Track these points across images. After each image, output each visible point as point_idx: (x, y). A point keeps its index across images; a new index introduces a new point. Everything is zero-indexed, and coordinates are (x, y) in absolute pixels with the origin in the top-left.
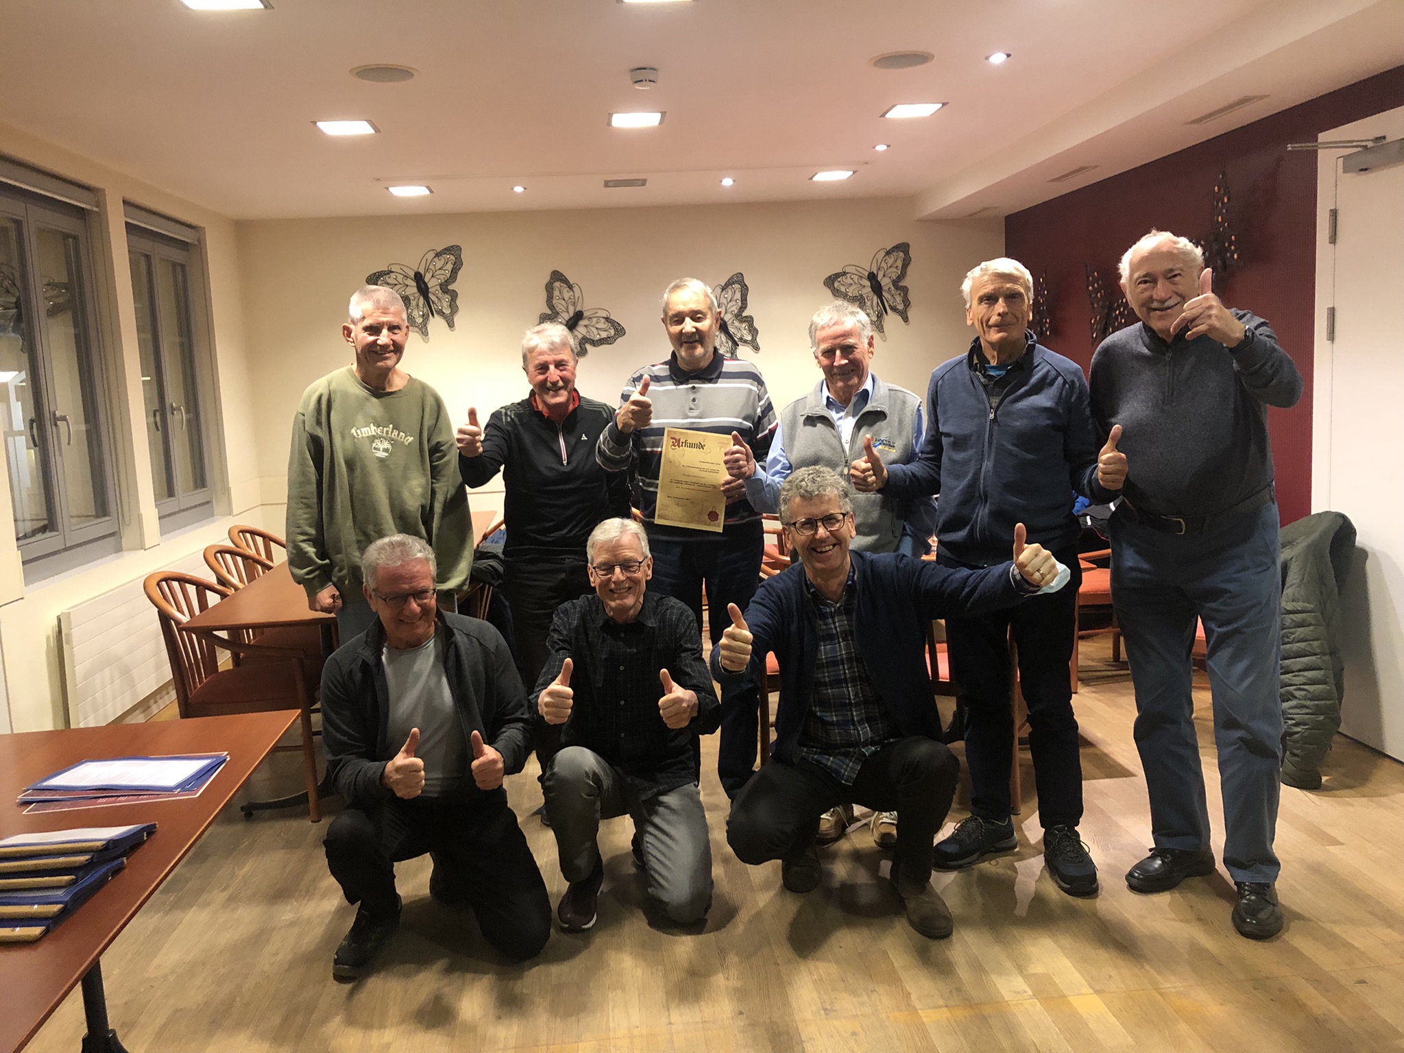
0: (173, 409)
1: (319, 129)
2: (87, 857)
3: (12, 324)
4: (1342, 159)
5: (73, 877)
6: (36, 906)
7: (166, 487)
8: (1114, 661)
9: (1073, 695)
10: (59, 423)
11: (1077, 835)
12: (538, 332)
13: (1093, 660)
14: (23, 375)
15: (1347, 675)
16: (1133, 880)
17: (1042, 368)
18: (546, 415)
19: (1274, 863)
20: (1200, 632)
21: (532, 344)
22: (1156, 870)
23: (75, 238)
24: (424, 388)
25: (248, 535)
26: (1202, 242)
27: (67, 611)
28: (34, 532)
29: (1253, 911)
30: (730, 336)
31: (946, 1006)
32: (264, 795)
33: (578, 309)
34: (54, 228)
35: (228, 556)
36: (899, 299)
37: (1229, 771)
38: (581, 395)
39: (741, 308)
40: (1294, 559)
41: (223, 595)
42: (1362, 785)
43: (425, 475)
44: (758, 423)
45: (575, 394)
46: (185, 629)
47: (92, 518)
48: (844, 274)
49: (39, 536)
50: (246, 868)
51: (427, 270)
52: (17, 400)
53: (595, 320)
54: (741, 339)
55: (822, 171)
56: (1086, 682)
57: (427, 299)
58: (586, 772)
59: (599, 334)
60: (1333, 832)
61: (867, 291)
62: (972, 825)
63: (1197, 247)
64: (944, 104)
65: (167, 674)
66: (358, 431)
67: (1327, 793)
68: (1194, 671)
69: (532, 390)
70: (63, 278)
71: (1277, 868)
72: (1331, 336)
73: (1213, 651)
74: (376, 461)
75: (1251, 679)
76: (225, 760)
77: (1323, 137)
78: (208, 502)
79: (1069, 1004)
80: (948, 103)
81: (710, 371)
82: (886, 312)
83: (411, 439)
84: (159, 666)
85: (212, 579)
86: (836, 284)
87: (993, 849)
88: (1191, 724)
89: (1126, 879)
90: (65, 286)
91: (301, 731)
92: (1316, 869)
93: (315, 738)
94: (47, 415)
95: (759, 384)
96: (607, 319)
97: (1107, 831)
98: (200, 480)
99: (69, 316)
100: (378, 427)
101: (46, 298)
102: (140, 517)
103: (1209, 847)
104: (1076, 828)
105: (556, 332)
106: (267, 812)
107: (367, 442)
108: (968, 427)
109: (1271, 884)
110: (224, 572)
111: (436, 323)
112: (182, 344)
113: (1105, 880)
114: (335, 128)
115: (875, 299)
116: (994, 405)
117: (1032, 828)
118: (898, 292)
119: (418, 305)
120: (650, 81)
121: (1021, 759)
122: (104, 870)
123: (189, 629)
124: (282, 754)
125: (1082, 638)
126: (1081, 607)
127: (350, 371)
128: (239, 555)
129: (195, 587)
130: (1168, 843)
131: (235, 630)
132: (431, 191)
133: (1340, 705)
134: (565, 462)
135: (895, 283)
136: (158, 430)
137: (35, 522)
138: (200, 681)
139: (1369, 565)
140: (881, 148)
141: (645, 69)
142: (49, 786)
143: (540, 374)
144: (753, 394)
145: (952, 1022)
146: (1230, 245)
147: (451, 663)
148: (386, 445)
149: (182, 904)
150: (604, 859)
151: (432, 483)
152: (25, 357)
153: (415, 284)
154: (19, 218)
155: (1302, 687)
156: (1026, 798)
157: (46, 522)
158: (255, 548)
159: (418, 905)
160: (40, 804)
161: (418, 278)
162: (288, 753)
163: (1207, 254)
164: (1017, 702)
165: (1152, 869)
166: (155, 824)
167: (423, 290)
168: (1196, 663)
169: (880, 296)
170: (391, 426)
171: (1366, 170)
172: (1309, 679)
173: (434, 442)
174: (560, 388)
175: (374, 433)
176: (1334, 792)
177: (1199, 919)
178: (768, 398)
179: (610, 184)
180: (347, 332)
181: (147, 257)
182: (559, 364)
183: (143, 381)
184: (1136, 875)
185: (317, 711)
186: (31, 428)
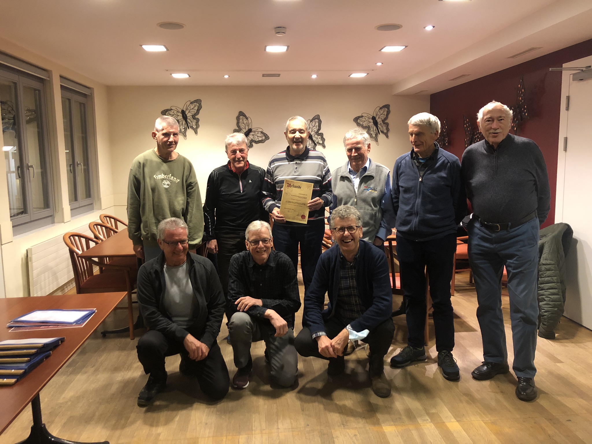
0: (78, 164)
1: (143, 48)
2: (36, 350)
3: (11, 126)
4: (572, 75)
5: (29, 358)
6: (13, 370)
7: (74, 197)
8: (470, 283)
9: (452, 297)
10: (30, 168)
11: (452, 355)
12: (232, 136)
13: (461, 282)
14: (15, 148)
15: (567, 291)
16: (475, 375)
17: (442, 159)
18: (234, 171)
19: (534, 370)
20: (505, 272)
21: (230, 142)
22: (484, 371)
23: (39, 91)
24: (185, 159)
25: (108, 218)
26: (513, 108)
27: (31, 248)
28: (18, 214)
29: (524, 389)
30: (313, 141)
31: (395, 425)
32: (111, 328)
33: (250, 128)
34: (31, 86)
35: (99, 227)
36: (385, 128)
37: (516, 331)
38: (250, 163)
39: (318, 129)
40: (547, 242)
41: (97, 243)
42: (573, 338)
43: (184, 196)
44: (323, 178)
45: (247, 163)
46: (79, 257)
47: (42, 209)
48: (362, 116)
49: (20, 216)
50: (102, 358)
51: (187, 109)
52: (13, 159)
53: (256, 132)
54: (318, 143)
55: (354, 73)
56: (458, 291)
57: (186, 121)
58: (246, 322)
59: (258, 138)
60: (560, 358)
61: (372, 124)
62: (407, 350)
63: (510, 110)
64: (406, 47)
65: (72, 275)
66: (157, 176)
67: (558, 341)
68: (503, 288)
69: (229, 161)
70: (34, 108)
71: (534, 372)
72: (565, 149)
73: (510, 280)
74: (164, 189)
75: (526, 292)
76: (95, 312)
77: (565, 65)
78: (92, 204)
79: (446, 426)
80: (408, 46)
81: (304, 156)
82: (379, 133)
83: (179, 180)
84: (69, 272)
85: (92, 236)
86: (359, 121)
87: (416, 360)
88: (500, 310)
89: (472, 374)
90: (35, 111)
91: (127, 301)
92: (551, 373)
93: (133, 304)
94: (25, 165)
95: (324, 161)
96: (262, 132)
97: (464, 354)
98: (88, 194)
99: (35, 124)
100: (165, 175)
101: (26, 116)
102: (62, 209)
103: (507, 362)
104: (451, 352)
105: (240, 137)
106: (112, 335)
107: (160, 181)
108: (410, 184)
109: (532, 379)
110: (97, 233)
111: (190, 132)
112: (83, 137)
113: (463, 374)
114: (150, 48)
115: (375, 128)
116: (421, 175)
117: (433, 352)
118: (384, 125)
119: (182, 124)
120: (283, 33)
121: (429, 323)
122: (43, 356)
123: (82, 257)
124: (119, 311)
125: (457, 273)
126: (457, 260)
127: (154, 151)
128: (104, 226)
129: (85, 239)
130: (490, 360)
131: (101, 258)
132: (190, 76)
133: (564, 305)
134: (242, 192)
135: (383, 121)
136: (71, 173)
137: (18, 210)
138: (85, 279)
139: (578, 246)
140: (379, 64)
141: (281, 27)
142: (21, 320)
143: (233, 154)
144: (321, 166)
145: (397, 432)
146: (524, 110)
147: (192, 275)
148: (168, 183)
149: (75, 372)
150: (253, 359)
151: (187, 199)
152: (16, 141)
153: (182, 115)
154: (15, 82)
155: (548, 296)
156: (431, 338)
157: (23, 210)
158: (110, 224)
159: (174, 375)
160: (16, 328)
161: (183, 112)
162: (122, 310)
163: (514, 113)
164: (428, 299)
165: (482, 370)
166: (64, 338)
167: (185, 117)
168: (503, 284)
169: (377, 127)
170: (170, 175)
171: (582, 80)
172: (551, 293)
173: (189, 182)
174: (241, 161)
175: (163, 178)
176: (561, 341)
177: (502, 392)
178: (328, 167)
179: (265, 76)
180: (154, 135)
181: (69, 100)
182: (241, 151)
183: (66, 152)
184: (476, 372)
185: (135, 293)
186: (18, 170)
